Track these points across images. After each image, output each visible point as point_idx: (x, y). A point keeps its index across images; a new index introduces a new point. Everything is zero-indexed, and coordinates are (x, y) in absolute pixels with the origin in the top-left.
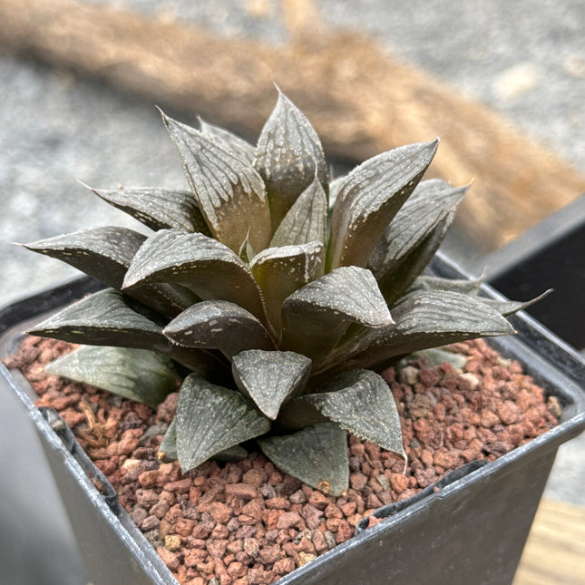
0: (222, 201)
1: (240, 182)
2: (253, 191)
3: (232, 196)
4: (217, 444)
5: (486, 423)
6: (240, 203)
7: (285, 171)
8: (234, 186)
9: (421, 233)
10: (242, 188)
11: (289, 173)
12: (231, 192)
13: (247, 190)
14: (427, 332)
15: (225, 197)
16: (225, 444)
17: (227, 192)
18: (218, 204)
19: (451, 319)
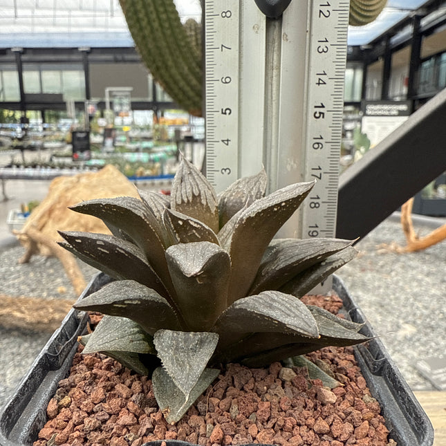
0: (183, 202)
1: (200, 195)
2: (207, 204)
3: (191, 201)
4: (107, 344)
5: (316, 428)
6: (196, 208)
7: (234, 201)
8: (194, 196)
9: (300, 257)
10: (201, 200)
11: (236, 202)
12: (190, 198)
13: (204, 202)
14: (249, 310)
15: (186, 200)
16: (111, 346)
17: (187, 197)
18: (179, 202)
19: (271, 307)
